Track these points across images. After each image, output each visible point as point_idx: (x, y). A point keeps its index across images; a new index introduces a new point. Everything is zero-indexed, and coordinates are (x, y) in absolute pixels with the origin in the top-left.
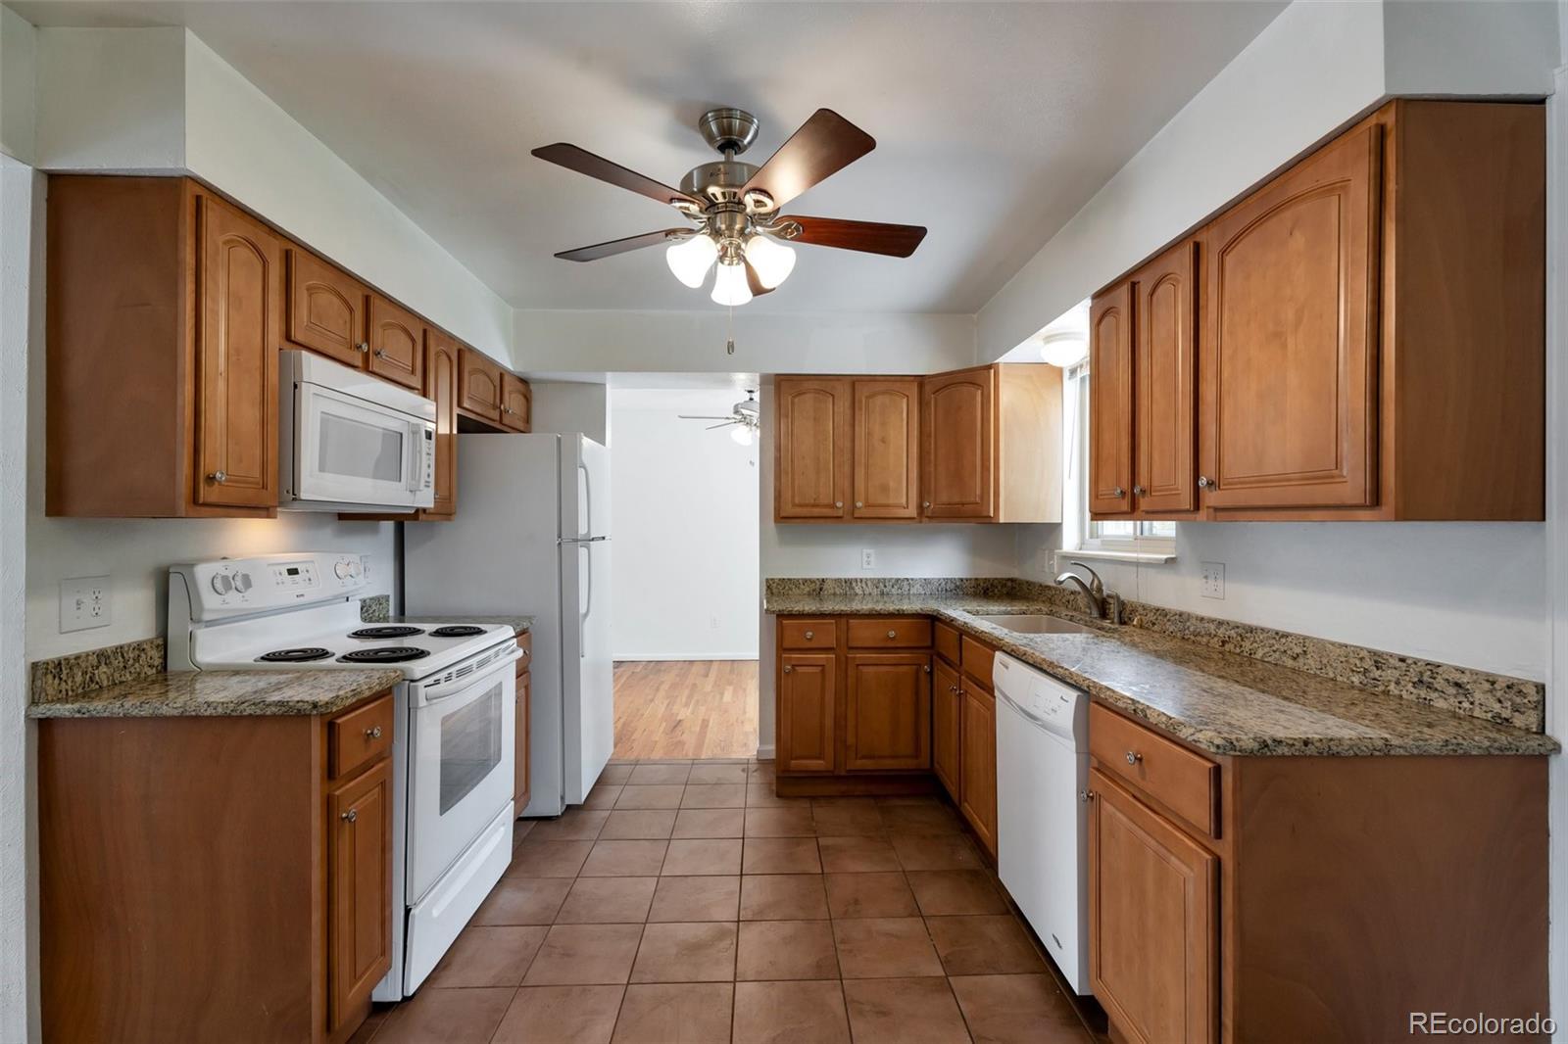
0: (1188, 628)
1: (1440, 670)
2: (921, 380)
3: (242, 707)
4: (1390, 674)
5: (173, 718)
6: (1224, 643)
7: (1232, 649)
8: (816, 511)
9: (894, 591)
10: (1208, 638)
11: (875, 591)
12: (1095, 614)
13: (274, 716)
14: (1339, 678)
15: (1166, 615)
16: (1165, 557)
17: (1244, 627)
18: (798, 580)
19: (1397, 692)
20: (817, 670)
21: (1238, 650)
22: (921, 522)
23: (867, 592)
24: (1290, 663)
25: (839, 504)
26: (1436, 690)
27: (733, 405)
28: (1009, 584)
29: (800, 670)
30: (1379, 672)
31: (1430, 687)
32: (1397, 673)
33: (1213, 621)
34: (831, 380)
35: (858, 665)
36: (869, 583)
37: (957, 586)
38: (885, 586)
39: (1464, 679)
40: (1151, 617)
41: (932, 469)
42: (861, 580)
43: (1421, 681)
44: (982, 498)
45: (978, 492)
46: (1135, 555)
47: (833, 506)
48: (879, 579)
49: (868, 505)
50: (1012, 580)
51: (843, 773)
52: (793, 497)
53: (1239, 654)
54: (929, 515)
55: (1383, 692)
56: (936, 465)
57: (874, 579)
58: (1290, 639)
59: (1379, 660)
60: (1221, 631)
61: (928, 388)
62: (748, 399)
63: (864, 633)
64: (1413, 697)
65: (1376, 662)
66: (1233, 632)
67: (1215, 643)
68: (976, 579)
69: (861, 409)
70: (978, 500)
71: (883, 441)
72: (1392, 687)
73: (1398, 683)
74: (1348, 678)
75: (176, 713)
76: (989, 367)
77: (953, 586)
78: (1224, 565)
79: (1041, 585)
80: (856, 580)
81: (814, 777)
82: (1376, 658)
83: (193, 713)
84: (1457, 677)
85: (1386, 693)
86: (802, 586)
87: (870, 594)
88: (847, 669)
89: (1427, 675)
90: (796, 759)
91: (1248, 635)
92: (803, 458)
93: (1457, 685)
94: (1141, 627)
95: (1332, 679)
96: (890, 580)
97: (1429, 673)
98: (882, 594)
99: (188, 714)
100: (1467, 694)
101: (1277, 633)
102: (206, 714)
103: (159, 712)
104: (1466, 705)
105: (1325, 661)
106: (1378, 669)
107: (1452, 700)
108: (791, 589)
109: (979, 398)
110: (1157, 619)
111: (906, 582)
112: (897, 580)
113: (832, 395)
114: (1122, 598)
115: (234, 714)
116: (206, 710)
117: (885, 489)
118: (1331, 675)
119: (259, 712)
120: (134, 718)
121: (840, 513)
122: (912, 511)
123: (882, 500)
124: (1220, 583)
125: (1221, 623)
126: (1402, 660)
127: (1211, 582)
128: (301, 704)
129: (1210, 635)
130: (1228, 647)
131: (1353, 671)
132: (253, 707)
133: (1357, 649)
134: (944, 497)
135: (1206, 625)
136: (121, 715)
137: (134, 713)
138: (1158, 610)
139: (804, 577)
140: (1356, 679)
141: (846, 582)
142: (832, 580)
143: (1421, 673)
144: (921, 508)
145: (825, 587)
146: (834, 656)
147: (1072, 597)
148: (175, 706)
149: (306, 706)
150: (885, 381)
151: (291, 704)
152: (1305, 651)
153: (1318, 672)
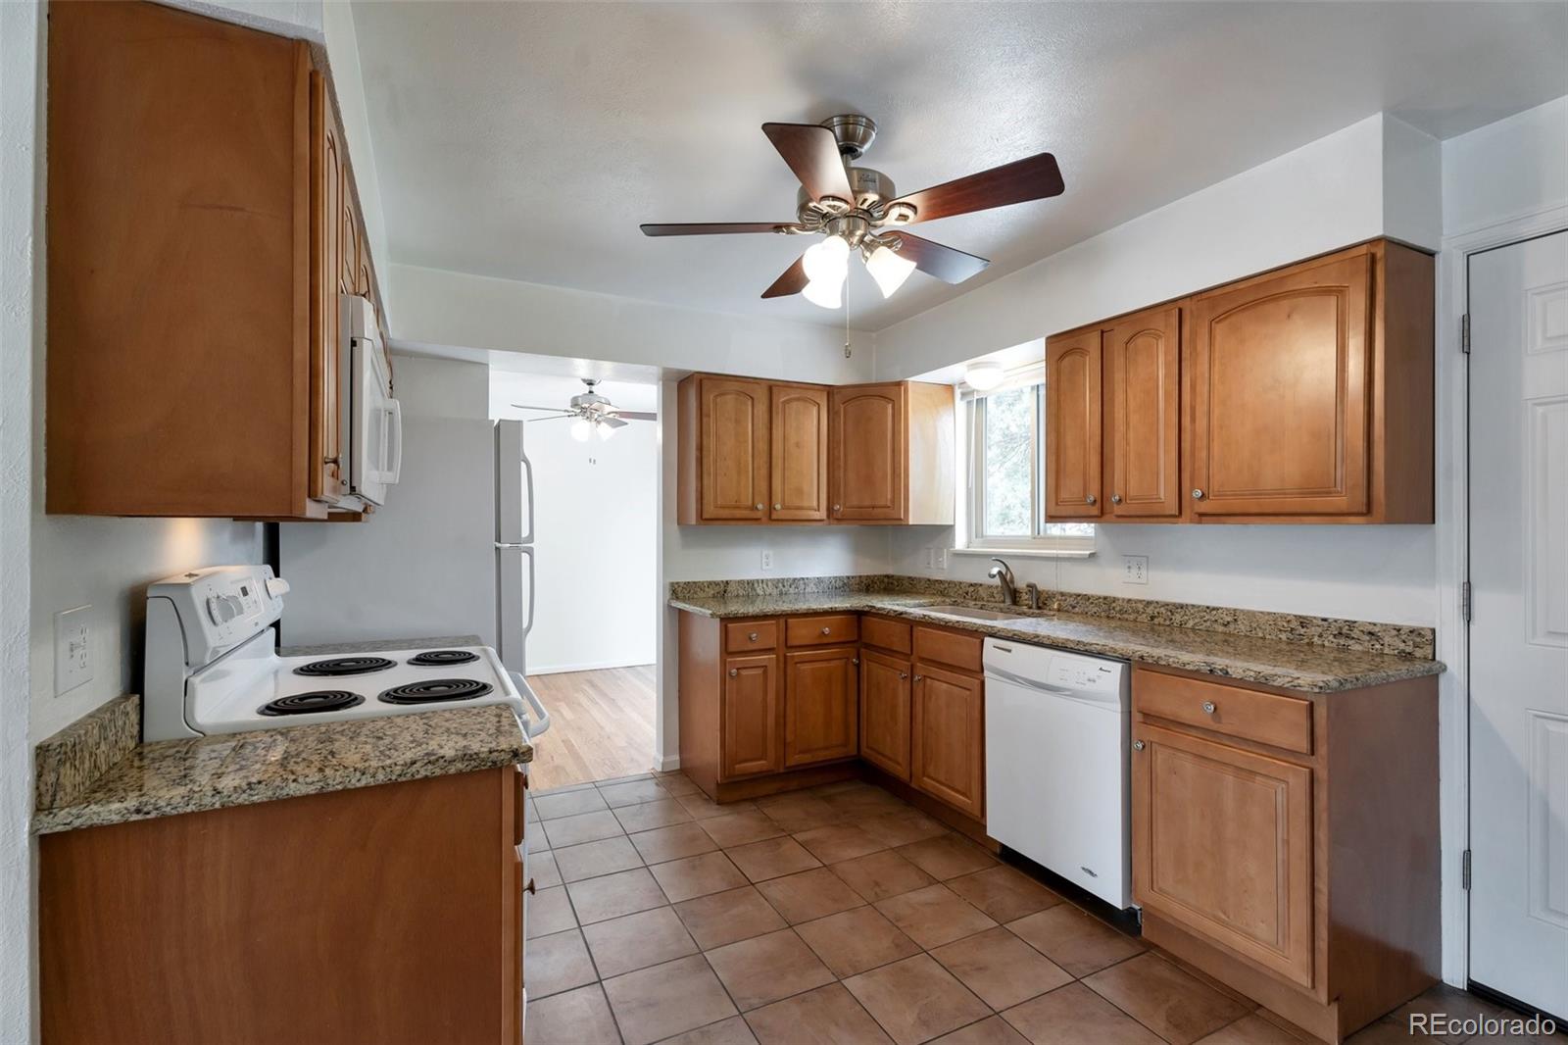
0: (1114, 608)
1: (1356, 625)
2: (830, 391)
3: (414, 769)
4: (1314, 631)
5: (306, 798)
6: (1152, 618)
7: (1162, 622)
8: (738, 513)
9: (792, 590)
10: (1136, 615)
11: (775, 592)
12: (1008, 601)
13: (460, 774)
14: (1268, 637)
15: (1089, 599)
16: (1088, 552)
17: (1174, 605)
18: (703, 583)
19: (1320, 642)
20: (760, 671)
21: (1168, 623)
22: (830, 524)
23: (767, 593)
24: (1221, 629)
25: (760, 506)
26: (1353, 638)
27: (571, 397)
28: (886, 580)
29: (744, 672)
30: (1305, 630)
31: (1347, 636)
32: (1320, 630)
33: (1141, 601)
34: (749, 382)
35: (796, 663)
36: (770, 584)
37: (845, 584)
38: (784, 586)
39: (1376, 629)
40: (1070, 600)
41: (842, 475)
42: (762, 581)
43: (1340, 634)
44: (893, 501)
45: (889, 497)
46: (1055, 552)
47: (754, 508)
48: (778, 580)
49: (784, 507)
50: (887, 576)
51: (782, 770)
52: (716, 498)
53: (1169, 626)
54: (840, 517)
55: (1308, 644)
56: (845, 470)
57: (774, 580)
58: (1220, 611)
59: (1304, 621)
60: (1149, 610)
61: (837, 398)
62: (587, 392)
63: (801, 632)
64: (1334, 645)
65: (1301, 623)
66: (1162, 609)
67: (1144, 618)
68: (860, 577)
69: (777, 413)
70: (889, 504)
71: (797, 445)
72: (1316, 639)
73: (1320, 636)
74: (1276, 636)
75: (311, 790)
76: (899, 384)
77: (841, 584)
78: (1148, 557)
79: (929, 580)
80: (758, 581)
81: (756, 778)
82: (1301, 620)
83: (340, 787)
84: (1371, 628)
85: (1311, 644)
86: (707, 589)
87: (770, 594)
88: (785, 668)
89: (1345, 630)
90: (740, 763)
91: (1179, 610)
92: (725, 459)
93: (1370, 633)
94: (1059, 610)
95: (1261, 638)
96: (788, 580)
97: (1347, 627)
98: (781, 594)
99: (331, 789)
100: (1378, 639)
101: (1208, 608)
102: (358, 785)
103: (284, 792)
104: (1378, 646)
105: (1254, 625)
106: (1303, 627)
107: (1366, 644)
108: (695, 593)
109: (890, 411)
110: (1078, 603)
111: (801, 582)
112: (795, 579)
113: (752, 398)
114: (1040, 587)
115: (403, 779)
116: (359, 780)
117: (799, 492)
118: (1261, 635)
119: (438, 772)
120: (240, 807)
121: (759, 515)
122: (822, 514)
123: (797, 503)
124: (1144, 572)
125: (1149, 603)
126: (1325, 620)
127: (1134, 571)
128: (496, 754)
129: (1138, 612)
130: (1156, 621)
131: (1280, 630)
132: (430, 767)
133: (1283, 617)
134: (854, 501)
135: (1134, 605)
136: (217, 806)
137: (240, 800)
138: (1079, 595)
139: (709, 580)
140: (1283, 636)
141: (748, 583)
142: (735, 582)
143: (1341, 628)
144: (830, 510)
145: (729, 589)
146: (774, 656)
147: (972, 589)
148: (308, 780)
149: (503, 756)
150: (797, 388)
151: (482, 756)
152: (1235, 620)
153: (1248, 634)
